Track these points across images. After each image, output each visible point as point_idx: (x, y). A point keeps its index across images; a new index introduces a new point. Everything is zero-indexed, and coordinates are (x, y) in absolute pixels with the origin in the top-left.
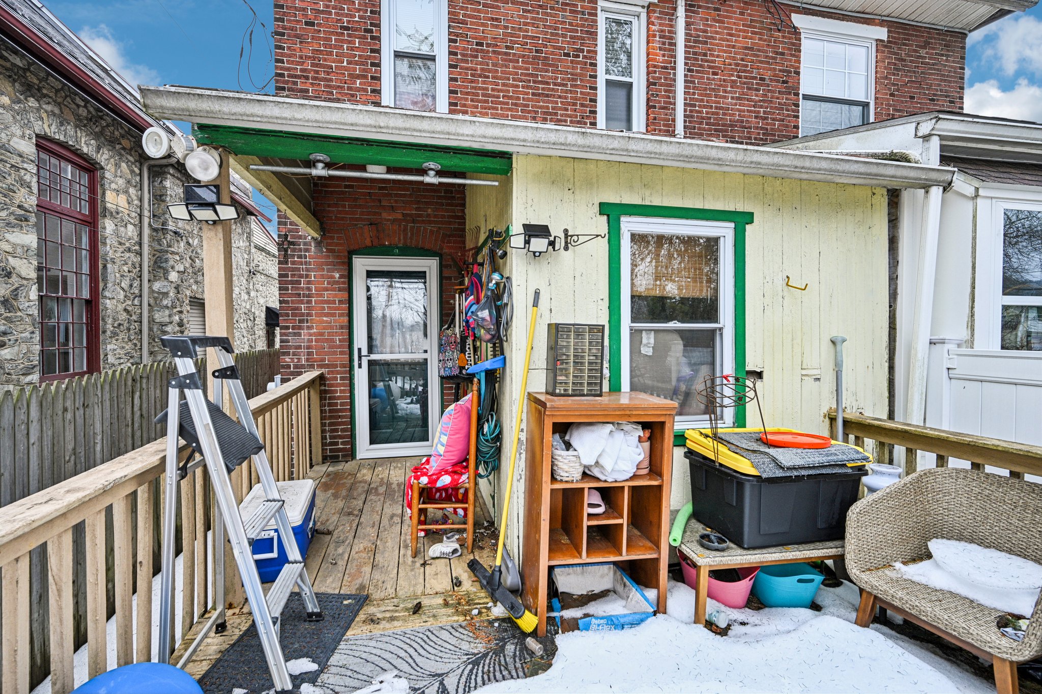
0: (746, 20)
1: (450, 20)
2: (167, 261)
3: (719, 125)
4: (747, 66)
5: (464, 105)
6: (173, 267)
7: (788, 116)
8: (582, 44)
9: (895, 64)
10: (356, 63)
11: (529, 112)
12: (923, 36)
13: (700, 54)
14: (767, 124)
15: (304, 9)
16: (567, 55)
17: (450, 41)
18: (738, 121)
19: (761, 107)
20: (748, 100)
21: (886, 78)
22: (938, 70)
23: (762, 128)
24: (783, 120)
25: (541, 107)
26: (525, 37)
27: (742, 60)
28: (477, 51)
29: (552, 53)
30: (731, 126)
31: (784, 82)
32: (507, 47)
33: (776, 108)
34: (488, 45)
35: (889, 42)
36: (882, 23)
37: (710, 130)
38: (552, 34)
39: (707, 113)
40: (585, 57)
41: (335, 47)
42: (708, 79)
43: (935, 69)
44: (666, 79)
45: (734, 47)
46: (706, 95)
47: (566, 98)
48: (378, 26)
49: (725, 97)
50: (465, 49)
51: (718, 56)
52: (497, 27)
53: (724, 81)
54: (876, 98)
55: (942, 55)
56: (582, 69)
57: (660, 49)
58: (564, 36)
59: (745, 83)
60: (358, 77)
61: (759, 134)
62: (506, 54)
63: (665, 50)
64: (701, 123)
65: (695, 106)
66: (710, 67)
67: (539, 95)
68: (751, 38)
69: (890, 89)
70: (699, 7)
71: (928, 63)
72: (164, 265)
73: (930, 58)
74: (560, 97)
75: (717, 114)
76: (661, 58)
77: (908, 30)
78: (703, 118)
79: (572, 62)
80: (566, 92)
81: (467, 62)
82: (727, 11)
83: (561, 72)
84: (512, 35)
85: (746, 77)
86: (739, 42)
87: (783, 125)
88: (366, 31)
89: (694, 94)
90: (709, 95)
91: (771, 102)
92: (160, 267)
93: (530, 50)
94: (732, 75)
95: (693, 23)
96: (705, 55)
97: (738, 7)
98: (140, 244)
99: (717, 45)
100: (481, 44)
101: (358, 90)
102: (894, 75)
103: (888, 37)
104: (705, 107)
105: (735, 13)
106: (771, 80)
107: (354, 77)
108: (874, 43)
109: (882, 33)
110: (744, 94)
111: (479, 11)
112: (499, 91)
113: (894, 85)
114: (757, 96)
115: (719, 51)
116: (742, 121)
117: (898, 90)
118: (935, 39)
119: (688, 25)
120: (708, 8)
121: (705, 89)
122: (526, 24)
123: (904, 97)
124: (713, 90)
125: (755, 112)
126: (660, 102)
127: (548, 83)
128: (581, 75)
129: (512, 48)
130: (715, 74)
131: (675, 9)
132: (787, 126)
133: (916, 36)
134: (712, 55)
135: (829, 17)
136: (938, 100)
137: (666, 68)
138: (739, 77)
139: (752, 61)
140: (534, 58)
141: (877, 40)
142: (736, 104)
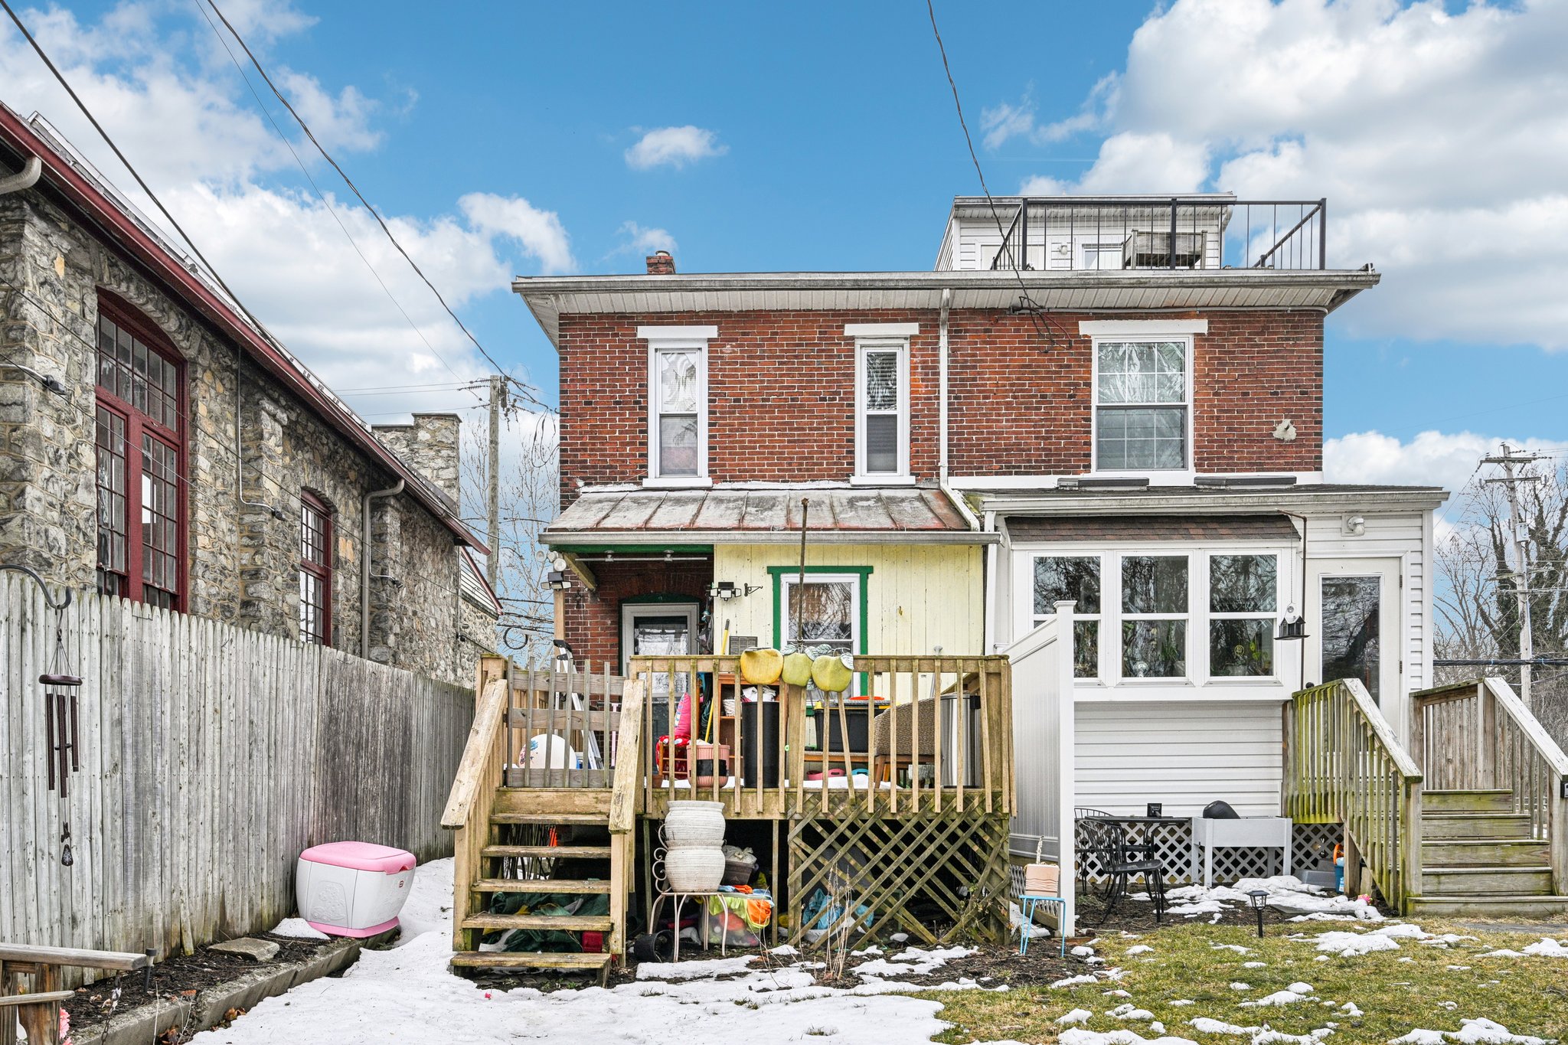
0: (1021, 336)
1: (710, 382)
2: (386, 619)
3: (991, 450)
4: (1024, 385)
5: (723, 459)
6: (391, 628)
7: (1077, 432)
8: (838, 387)
9: (1219, 359)
10: (627, 432)
11: (785, 459)
12: (1258, 322)
13: (968, 379)
14: (1050, 444)
15: (584, 391)
16: (824, 399)
17: (710, 401)
18: (1014, 444)
19: (1043, 426)
20: (1026, 421)
21: (1208, 376)
22: (1282, 357)
23: (1044, 449)
24: (1070, 438)
25: (797, 453)
26: (781, 388)
27: (1018, 379)
28: (734, 407)
29: (808, 400)
30: (1006, 450)
31: (1071, 396)
32: (764, 400)
33: (1061, 426)
34: (745, 400)
35: (1210, 334)
36: (1200, 316)
37: (981, 457)
38: (808, 382)
39: (977, 439)
40: (841, 399)
41: (610, 420)
42: (978, 404)
43: (1277, 357)
44: (929, 410)
45: (1008, 367)
46: (976, 421)
47: (822, 441)
48: (646, 397)
49: (998, 421)
50: (723, 407)
51: (989, 379)
52: (753, 382)
53: (997, 403)
54: (1195, 400)
55: (1288, 339)
56: (838, 411)
57: (923, 380)
58: (820, 381)
59: (1022, 403)
60: (628, 444)
61: (1040, 455)
62: (762, 406)
63: (928, 380)
64: (971, 451)
65: (963, 433)
66: (980, 392)
67: (794, 441)
68: (1028, 355)
69: (1213, 388)
70: (967, 331)
71: (1268, 352)
72: (382, 625)
73: (1269, 346)
74: (815, 441)
75: (990, 439)
76: (924, 389)
77: (1236, 316)
78: (972, 445)
79: (828, 405)
80: (822, 435)
81: (724, 418)
82: (999, 331)
83: (817, 417)
84: (767, 388)
85: (1023, 397)
86: (1015, 361)
87: (1071, 443)
88: (636, 403)
89: (962, 421)
90: (980, 421)
91: (1055, 420)
92: (378, 629)
93: (786, 400)
94: (1007, 397)
95: (959, 349)
96: (974, 379)
97: (1011, 325)
98: (361, 599)
99: (988, 367)
100: (739, 400)
101: (628, 455)
102: (1218, 370)
103: (1209, 328)
104: (975, 433)
105: (1009, 331)
106: (1054, 396)
107: (624, 444)
108: (1192, 338)
109: (1202, 326)
110: (1021, 415)
111: (736, 370)
112: (755, 442)
113: (1218, 382)
114: (1036, 415)
115: (991, 373)
116: (1020, 444)
117: (1225, 388)
118: (1276, 321)
119: (952, 353)
120: (977, 331)
121: (976, 415)
122: (781, 375)
123: (1234, 394)
124: (985, 415)
125: (1035, 432)
126: (923, 434)
127: (804, 429)
128: (837, 417)
129: (768, 400)
130: (985, 398)
131: (938, 338)
132: (1075, 444)
133: (1249, 322)
134: (982, 379)
135: (1126, 319)
136: (1282, 393)
137: (930, 398)
138: (1015, 397)
139: (1031, 379)
140: (790, 406)
141: (1196, 334)
142: (1012, 427)
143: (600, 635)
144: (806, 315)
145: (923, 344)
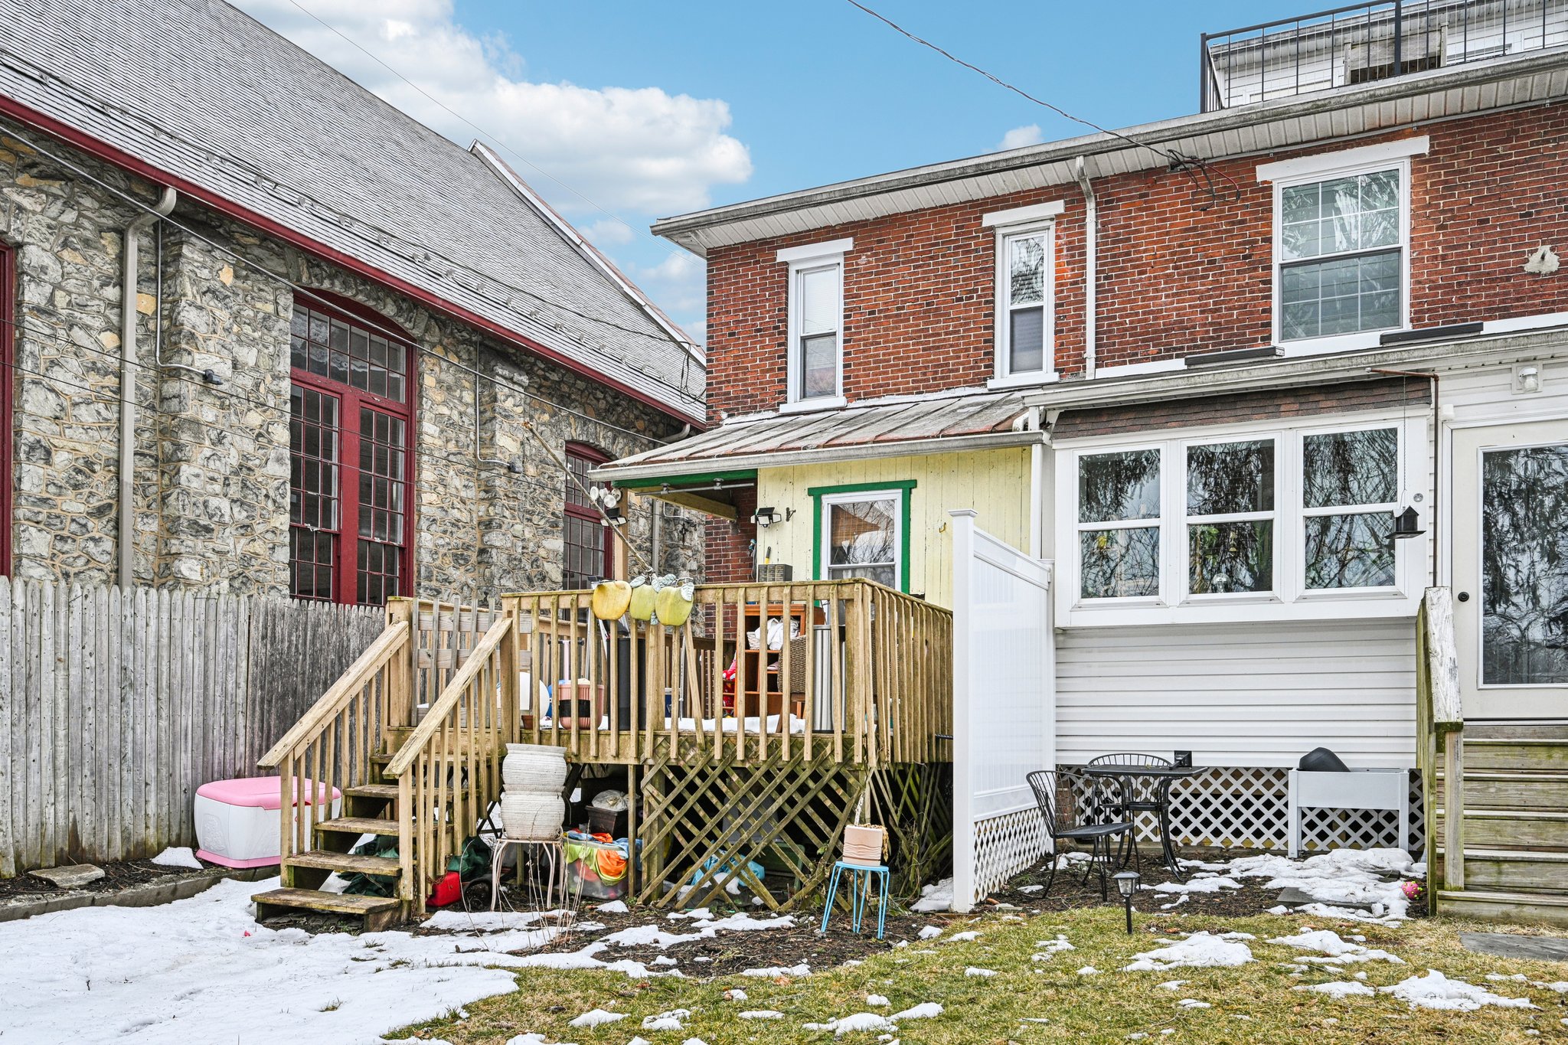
0: (1185, 195)
1: (846, 297)
2: (677, 558)
3: (1148, 333)
4: (1188, 251)
5: (857, 376)
6: (684, 566)
7: (1253, 299)
8: (976, 284)
9: (1446, 182)
10: (767, 359)
11: (920, 369)
12: (1504, 126)
13: (1120, 255)
14: (1220, 317)
15: (728, 323)
16: (961, 299)
17: (846, 317)
18: (1175, 322)
19: (1210, 297)
20: (1190, 293)
21: (1429, 206)
22: (1538, 166)
23: (1211, 324)
24: (1245, 307)
25: (931, 361)
26: (916, 293)
27: (1180, 246)
28: (869, 320)
29: (944, 302)
30: (1165, 330)
31: (1245, 257)
32: (898, 309)
33: (1234, 294)
34: (880, 311)
35: (1431, 153)
36: (1418, 132)
37: (1136, 342)
38: (944, 282)
39: (1131, 322)
40: (979, 297)
41: (751, 349)
42: (1132, 281)
43: (1529, 168)
44: (1075, 296)
45: (1168, 233)
46: (1129, 302)
47: (958, 345)
48: (786, 321)
49: (1155, 298)
50: (858, 321)
51: (1145, 251)
52: (888, 291)
53: (1155, 277)
54: (1412, 239)
55: (1548, 141)
56: (976, 310)
57: (1068, 263)
58: (956, 281)
59: (1185, 273)
60: (768, 371)
61: (1207, 332)
62: (897, 315)
63: (1074, 263)
64: (1124, 336)
65: (1114, 318)
66: (1134, 267)
67: (929, 349)
68: (1193, 216)
69: (1435, 221)
70: (1120, 200)
71: (1517, 162)
72: (674, 563)
73: (1517, 154)
74: (951, 346)
75: (1146, 320)
76: (1069, 274)
77: (1470, 124)
78: (1126, 330)
79: (965, 305)
80: (958, 339)
81: (859, 333)
82: (1157, 193)
83: (953, 320)
84: (902, 295)
85: (1187, 266)
86: (1177, 225)
87: (1246, 313)
88: (775, 328)
89: (1113, 304)
90: (1135, 301)
91: (1226, 287)
92: (671, 566)
93: (921, 305)
94: (1167, 268)
95: (1110, 222)
96: (1128, 254)
97: (1172, 184)
98: (651, 539)
99: (1145, 237)
100: (873, 313)
101: (768, 382)
102: (1444, 197)
103: (1432, 146)
104: (1127, 316)
105: (1168, 192)
106: (1225, 260)
107: (764, 372)
108: (1408, 162)
109: (1421, 145)
110: (1183, 287)
111: (871, 281)
112: (890, 354)
113: (1443, 212)
114: (1202, 285)
115: (1147, 244)
116: (1182, 321)
117: (1453, 218)
118: (1529, 121)
119: (1102, 228)
120: (1132, 197)
121: (1129, 295)
122: (916, 280)
123: (1467, 224)
124: (1140, 293)
125: (1200, 306)
126: (1068, 324)
127: (939, 335)
128: (975, 316)
129: (903, 308)
130: (1140, 273)
131: (1085, 213)
132: (1251, 313)
133: (1489, 129)
134: (1136, 252)
135: (1318, 153)
136: (1538, 213)
137: (1076, 283)
138: (1176, 268)
139: (1196, 243)
140: (925, 312)
141: (1412, 157)
142: (1172, 303)
143: (740, 566)
144: (942, 212)
145: (1070, 224)
